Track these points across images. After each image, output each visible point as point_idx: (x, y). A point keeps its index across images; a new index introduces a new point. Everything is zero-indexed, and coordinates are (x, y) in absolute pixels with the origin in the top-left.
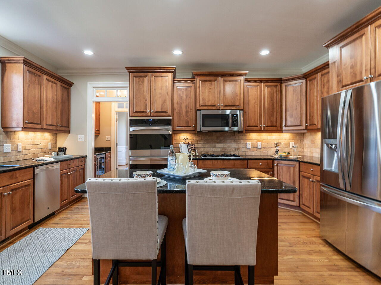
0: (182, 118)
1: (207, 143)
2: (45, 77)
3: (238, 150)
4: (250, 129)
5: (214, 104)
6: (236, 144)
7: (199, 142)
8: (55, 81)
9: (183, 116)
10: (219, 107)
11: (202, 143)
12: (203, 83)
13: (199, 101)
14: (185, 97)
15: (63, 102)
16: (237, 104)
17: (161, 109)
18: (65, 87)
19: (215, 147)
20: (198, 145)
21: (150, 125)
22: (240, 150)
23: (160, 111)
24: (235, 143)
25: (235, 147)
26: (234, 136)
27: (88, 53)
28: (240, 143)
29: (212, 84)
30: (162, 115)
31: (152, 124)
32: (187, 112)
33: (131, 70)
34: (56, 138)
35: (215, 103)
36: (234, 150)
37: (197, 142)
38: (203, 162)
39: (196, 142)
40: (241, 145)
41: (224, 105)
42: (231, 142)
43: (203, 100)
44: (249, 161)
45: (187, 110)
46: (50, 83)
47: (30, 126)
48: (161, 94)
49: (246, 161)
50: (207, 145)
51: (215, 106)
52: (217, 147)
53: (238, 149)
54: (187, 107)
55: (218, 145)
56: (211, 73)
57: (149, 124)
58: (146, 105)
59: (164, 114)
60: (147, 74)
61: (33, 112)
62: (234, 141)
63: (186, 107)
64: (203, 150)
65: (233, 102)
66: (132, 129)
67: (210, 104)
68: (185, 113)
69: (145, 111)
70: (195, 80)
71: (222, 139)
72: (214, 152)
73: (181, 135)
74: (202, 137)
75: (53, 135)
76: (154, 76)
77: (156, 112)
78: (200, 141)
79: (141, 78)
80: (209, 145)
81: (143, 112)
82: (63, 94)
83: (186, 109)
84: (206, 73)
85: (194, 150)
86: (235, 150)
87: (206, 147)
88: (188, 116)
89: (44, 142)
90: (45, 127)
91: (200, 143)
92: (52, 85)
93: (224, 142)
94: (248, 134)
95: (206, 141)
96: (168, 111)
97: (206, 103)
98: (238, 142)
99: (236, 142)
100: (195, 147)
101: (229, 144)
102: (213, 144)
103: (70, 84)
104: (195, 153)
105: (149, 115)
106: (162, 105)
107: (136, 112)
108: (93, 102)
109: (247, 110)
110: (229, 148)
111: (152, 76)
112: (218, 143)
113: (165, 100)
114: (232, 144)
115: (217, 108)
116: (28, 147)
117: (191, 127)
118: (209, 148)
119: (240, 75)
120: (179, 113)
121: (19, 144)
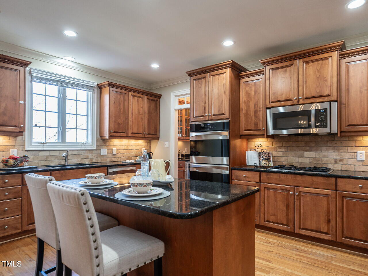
0: (250, 120)
1: (291, 150)
2: (130, 93)
3: (341, 163)
4: (352, 130)
5: (289, 98)
6: (337, 153)
7: (279, 150)
8: (141, 96)
9: (252, 117)
10: (296, 101)
11: (283, 150)
12: (274, 71)
13: (268, 97)
14: (253, 93)
15: (150, 113)
16: (327, 93)
17: (219, 111)
18: (152, 100)
19: (303, 156)
20: (278, 153)
21: (208, 129)
22: (345, 162)
23: (218, 113)
24: (334, 152)
25: (335, 157)
26: (334, 140)
27: (155, 66)
28: (345, 152)
29: (286, 71)
30: (219, 118)
31: (209, 129)
32: (256, 112)
33: (191, 74)
34: (151, 144)
35: (291, 96)
36: (333, 162)
37: (276, 149)
38: (267, 175)
39: (274, 149)
40: (346, 155)
41: (305, 97)
42: (327, 150)
43: (274, 94)
44: (339, 180)
45: (256, 109)
46: (136, 98)
47: (115, 134)
48: (218, 94)
49: (334, 179)
50: (290, 154)
51: (290, 100)
52: (305, 156)
53: (341, 160)
54: (256, 106)
55: (307, 154)
56: (284, 57)
57: (207, 129)
58: (205, 108)
59: (221, 117)
60: (205, 74)
61: (118, 123)
62: (334, 149)
63: (255, 106)
64: (285, 160)
65: (318, 91)
66: (192, 135)
68: (253, 113)
69: (203, 115)
70: (264, 71)
71: (313, 145)
72: (300, 164)
73: (256, 141)
74: (284, 143)
75: (147, 142)
76: (212, 76)
77: (214, 115)
78: (280, 148)
79: (200, 80)
80: (292, 153)
82: (150, 106)
83: (255, 108)
84: (277, 58)
85: (267, 159)
86: (336, 162)
87: (290, 155)
88: (257, 117)
89: (138, 148)
90: (130, 135)
91: (281, 150)
92: (137, 100)
93: (316, 151)
94: (360, 138)
95: (288, 148)
96: (226, 114)
97: (278, 98)
98: (341, 151)
99: (336, 149)
100: (269, 156)
101: (325, 153)
102: (299, 153)
103: (159, 96)
104: (268, 164)
105: (207, 119)
106: (219, 107)
107: (196, 117)
108: (176, 110)
109: (344, 100)
110: (325, 159)
111: (210, 76)
112: (307, 151)
113: (223, 101)
114: (329, 153)
115: (294, 102)
116: (121, 151)
117: (261, 130)
118: (294, 158)
119: (331, 49)
120: (247, 114)
121: (115, 149)
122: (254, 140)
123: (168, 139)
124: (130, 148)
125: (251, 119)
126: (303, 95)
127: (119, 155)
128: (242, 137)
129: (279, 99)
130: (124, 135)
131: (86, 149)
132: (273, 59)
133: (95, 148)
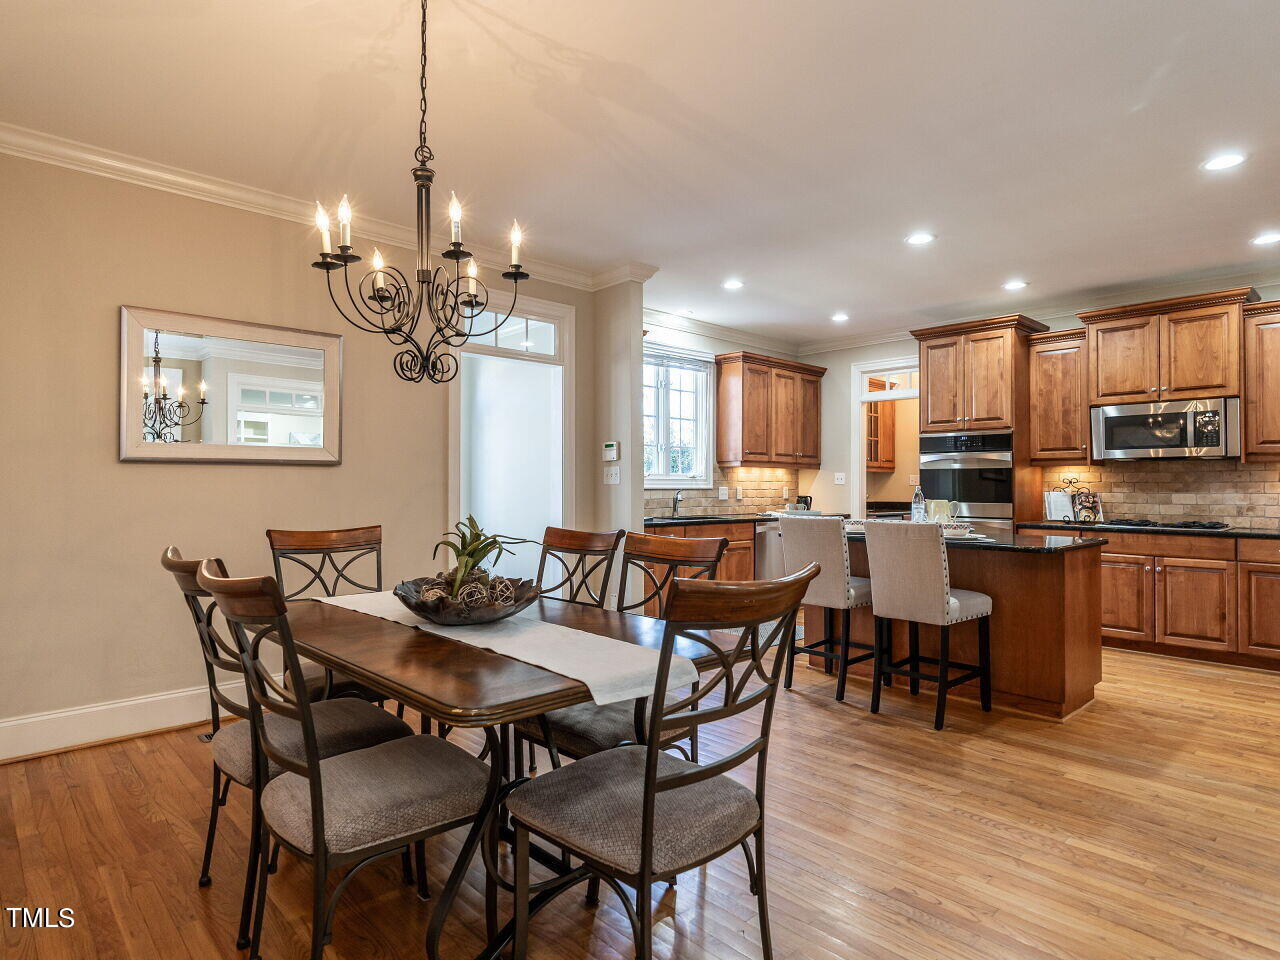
0: (1053, 429)
1: (1143, 490)
2: (774, 371)
3: (1250, 513)
4: (1270, 451)
5: (1140, 389)
6: (1242, 496)
7: (1115, 490)
8: (791, 374)
9: (1056, 424)
10: (1156, 394)
11: (1125, 490)
12: (1107, 335)
13: (1095, 385)
14: (1059, 375)
15: (805, 409)
16: (1218, 381)
17: (988, 412)
18: (809, 381)
19: (1168, 502)
20: (1113, 497)
21: (963, 448)
23: (985, 416)
24: (1237, 492)
25: (1238, 503)
26: (1236, 470)
27: (840, 318)
28: (1258, 492)
29: (1133, 335)
30: (989, 426)
31: (966, 447)
32: (1066, 413)
33: (921, 335)
34: (797, 479)
35: (1145, 385)
36: (1234, 513)
37: (1109, 488)
40: (1260, 499)
41: (1173, 386)
42: (1222, 490)
43: (1107, 379)
44: (1241, 542)
45: (1066, 406)
46: (783, 380)
47: (752, 457)
48: (986, 378)
49: (1231, 541)
50: (1141, 496)
51: (1143, 392)
52: (1174, 501)
53: (1251, 509)
54: (1067, 401)
55: (1176, 497)
57: (960, 447)
58: (955, 405)
59: (994, 423)
60: (955, 338)
61: (757, 434)
62: (1235, 486)
63: (1063, 401)
64: (1129, 511)
65: (1200, 377)
66: (925, 458)
67: (1128, 388)
68: (1061, 416)
69: (952, 418)
70: (1084, 333)
71: (1190, 480)
72: (1164, 517)
74: (1126, 475)
75: (792, 474)
76: (972, 341)
77: (976, 420)
78: (1117, 485)
79: (944, 350)
80: (1145, 496)
81: (948, 422)
82: (805, 396)
83: (1063, 405)
85: (1090, 508)
86: (1240, 513)
87: (1140, 500)
88: (1068, 423)
89: (775, 485)
90: (774, 458)
91: (1119, 490)
92: (786, 383)
93: (1197, 490)
95: (1137, 486)
96: (1003, 417)
97: (1115, 387)
98: (1250, 491)
99: (1240, 488)
101: (1217, 496)
102: (1162, 496)
103: (820, 373)
104: (1092, 516)
105: (961, 427)
106: (989, 404)
107: (933, 422)
108: (863, 403)
109: (1253, 395)
110: (1217, 507)
111: (966, 342)
112: (1177, 491)
113: (997, 391)
114: (1226, 495)
115: (1149, 396)
116: (751, 493)
117: (1077, 449)
118: (1149, 506)
119: (1226, 300)
120: (1046, 417)
121: (739, 488)
122: (1058, 469)
123: (844, 467)
124: (765, 486)
125: (1056, 428)
126: (1170, 384)
127: (746, 501)
128: (1034, 463)
129: (1119, 389)
130: (765, 458)
131: (698, 487)
133: (711, 486)
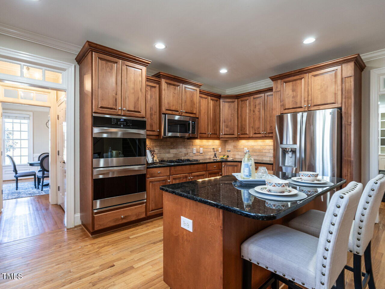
1: (163, 148)
6: (185, 150)
9: (148, 119)
10: (181, 113)
12: (168, 86)
13: (164, 105)
17: (134, 108)
19: (169, 153)
21: (122, 126)
22: (189, 155)
23: (133, 109)
24: (184, 149)
25: (185, 152)
26: (184, 142)
28: (189, 149)
29: (175, 89)
30: (135, 115)
31: (124, 125)
32: (151, 115)
35: (178, 109)
36: (184, 155)
40: (189, 151)
41: (185, 111)
42: (181, 148)
43: (168, 103)
44: (208, 165)
45: (152, 112)
48: (134, 89)
49: (206, 165)
51: (178, 111)
52: (171, 152)
53: (187, 154)
54: (152, 109)
56: (176, 77)
57: (120, 125)
58: (116, 100)
59: (137, 114)
60: (116, 59)
62: (184, 147)
63: (150, 109)
64: (159, 156)
65: (191, 109)
66: (96, 130)
67: (174, 109)
68: (149, 116)
69: (114, 107)
70: (159, 81)
71: (175, 145)
72: (168, 158)
76: (126, 65)
77: (128, 111)
79: (110, 64)
80: (164, 151)
81: (111, 109)
83: (150, 111)
84: (172, 76)
86: (185, 156)
88: (152, 119)
91: (156, 148)
93: (176, 148)
94: (194, 141)
96: (142, 112)
97: (170, 107)
98: (187, 148)
101: (180, 150)
102: (168, 150)
105: (120, 113)
106: (135, 103)
107: (101, 107)
110: (180, 154)
111: (123, 64)
112: (172, 149)
113: (139, 98)
114: (182, 150)
115: (179, 113)
117: (155, 131)
118: (164, 154)
125: (148, 121)
129: (171, 109)
132: (163, 74)
